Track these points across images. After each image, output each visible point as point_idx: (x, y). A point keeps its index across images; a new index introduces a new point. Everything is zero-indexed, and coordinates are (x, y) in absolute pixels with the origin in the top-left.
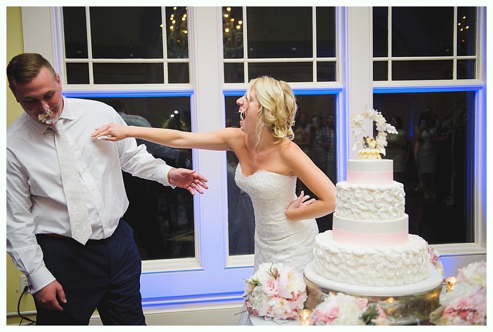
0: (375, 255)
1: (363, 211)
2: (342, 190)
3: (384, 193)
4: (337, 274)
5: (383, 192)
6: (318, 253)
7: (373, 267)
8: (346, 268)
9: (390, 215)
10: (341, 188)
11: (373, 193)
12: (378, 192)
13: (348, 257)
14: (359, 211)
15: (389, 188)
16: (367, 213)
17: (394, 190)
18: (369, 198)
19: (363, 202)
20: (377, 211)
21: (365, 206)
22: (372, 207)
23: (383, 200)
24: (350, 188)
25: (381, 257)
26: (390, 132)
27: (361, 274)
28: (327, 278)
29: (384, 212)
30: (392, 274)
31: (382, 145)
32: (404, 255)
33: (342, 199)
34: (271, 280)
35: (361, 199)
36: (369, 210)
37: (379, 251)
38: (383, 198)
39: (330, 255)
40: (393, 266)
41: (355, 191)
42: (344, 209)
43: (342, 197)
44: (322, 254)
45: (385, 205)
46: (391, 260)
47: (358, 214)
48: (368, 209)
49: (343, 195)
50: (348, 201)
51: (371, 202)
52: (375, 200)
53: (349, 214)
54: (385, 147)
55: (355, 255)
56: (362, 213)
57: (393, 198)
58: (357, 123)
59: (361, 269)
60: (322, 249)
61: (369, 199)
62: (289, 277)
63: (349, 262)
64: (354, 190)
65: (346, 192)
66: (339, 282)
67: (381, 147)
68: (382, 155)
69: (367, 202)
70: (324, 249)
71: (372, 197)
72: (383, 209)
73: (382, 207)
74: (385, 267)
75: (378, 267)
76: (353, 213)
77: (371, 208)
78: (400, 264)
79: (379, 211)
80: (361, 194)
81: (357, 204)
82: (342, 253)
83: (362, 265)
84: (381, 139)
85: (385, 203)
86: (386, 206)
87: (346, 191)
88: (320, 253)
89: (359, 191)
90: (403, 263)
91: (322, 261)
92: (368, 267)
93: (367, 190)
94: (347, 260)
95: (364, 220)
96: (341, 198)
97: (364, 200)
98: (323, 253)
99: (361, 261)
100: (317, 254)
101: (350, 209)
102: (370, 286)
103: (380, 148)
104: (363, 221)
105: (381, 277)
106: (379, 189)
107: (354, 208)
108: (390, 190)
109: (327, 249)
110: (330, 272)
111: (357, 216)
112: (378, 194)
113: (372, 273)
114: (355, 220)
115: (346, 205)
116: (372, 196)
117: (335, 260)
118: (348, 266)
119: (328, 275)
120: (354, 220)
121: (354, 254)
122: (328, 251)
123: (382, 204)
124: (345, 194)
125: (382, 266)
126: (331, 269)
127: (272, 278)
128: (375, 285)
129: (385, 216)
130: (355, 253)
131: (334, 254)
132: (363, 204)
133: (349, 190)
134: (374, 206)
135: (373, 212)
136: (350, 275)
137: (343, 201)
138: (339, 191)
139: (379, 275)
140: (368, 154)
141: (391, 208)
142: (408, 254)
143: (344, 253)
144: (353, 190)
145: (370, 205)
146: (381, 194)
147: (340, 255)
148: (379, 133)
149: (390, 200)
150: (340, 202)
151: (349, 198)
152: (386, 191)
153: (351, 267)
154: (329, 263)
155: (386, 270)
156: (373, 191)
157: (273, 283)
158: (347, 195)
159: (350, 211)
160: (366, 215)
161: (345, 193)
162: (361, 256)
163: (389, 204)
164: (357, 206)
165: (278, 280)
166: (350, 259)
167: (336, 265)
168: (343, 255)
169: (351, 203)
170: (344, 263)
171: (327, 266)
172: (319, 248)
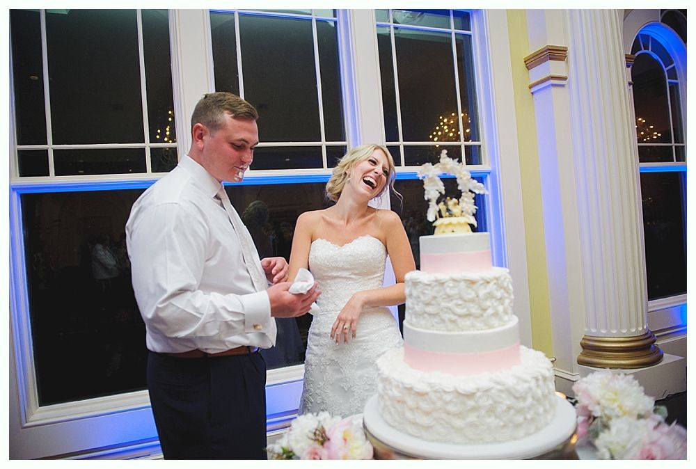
0: (493, 391)
1: (460, 316)
2: (421, 285)
3: (491, 284)
4: (428, 428)
5: (488, 283)
6: (390, 392)
7: (491, 411)
8: (444, 416)
9: (501, 319)
10: (420, 282)
11: (475, 287)
12: (482, 284)
13: (448, 398)
14: (454, 318)
15: (497, 276)
16: (466, 319)
17: (503, 278)
18: (471, 294)
19: (460, 302)
20: (482, 315)
21: (463, 308)
22: (474, 309)
23: (490, 296)
24: (436, 281)
25: (501, 391)
26: (477, 192)
27: (472, 425)
28: (410, 434)
29: (493, 315)
30: (520, 419)
31: (470, 211)
32: (533, 384)
33: (423, 298)
34: (315, 448)
35: (457, 297)
36: (469, 315)
37: (498, 383)
38: (489, 293)
39: (413, 396)
40: (521, 404)
41: (446, 284)
42: (426, 315)
43: (422, 296)
44: (398, 394)
45: (493, 304)
46: (517, 395)
47: (453, 322)
48: (467, 313)
49: (424, 294)
50: (433, 302)
51: (472, 301)
52: (477, 296)
53: (437, 323)
54: (474, 215)
55: (459, 394)
56: (459, 320)
57: (502, 291)
58: (432, 178)
59: (472, 418)
60: (398, 387)
61: (470, 297)
62: (345, 440)
63: (450, 408)
64: (443, 284)
65: (429, 288)
66: (433, 441)
67: (469, 214)
68: (471, 226)
69: (465, 301)
70: (401, 386)
71: (473, 293)
72: (490, 311)
73: (489, 307)
74: (509, 408)
75: (499, 410)
76: (443, 321)
77: (473, 311)
78: (529, 400)
79: (485, 315)
80: (456, 289)
81: (450, 305)
82: (436, 392)
83: (474, 409)
84: (466, 202)
85: (493, 301)
86: (495, 304)
87: (429, 285)
88: (395, 392)
89: (451, 285)
90: (533, 397)
91: (398, 406)
92: (483, 412)
93: (466, 281)
94: (447, 403)
95: (462, 330)
96: (419, 297)
97: (461, 298)
98: (400, 392)
99: (471, 403)
100: (387, 394)
101: (437, 314)
102: (487, 443)
103: (467, 215)
104: (461, 333)
105: (504, 426)
106: (483, 279)
107: (446, 312)
108: (497, 279)
109: (407, 386)
110: (415, 424)
111: (451, 326)
112: (482, 287)
113: (491, 420)
114: (449, 333)
115: (430, 309)
116: (473, 290)
117: (425, 406)
118: (448, 413)
119: (411, 429)
120: (445, 333)
121: (458, 392)
122: (410, 389)
123: (488, 303)
124: (426, 292)
125: (505, 408)
126: (418, 420)
127: (317, 445)
128: (495, 441)
129: (495, 321)
130: (459, 390)
131: (421, 395)
132: (460, 305)
133: (434, 284)
134: (476, 307)
135: (477, 317)
136: (453, 427)
137: (423, 302)
138: (415, 288)
139: (502, 424)
140: (454, 225)
141: (501, 308)
142: (537, 380)
143: (439, 392)
144: (441, 283)
145: (472, 305)
146: (486, 287)
147: (433, 396)
148: (463, 194)
149: (499, 294)
150: (417, 304)
151: (435, 298)
152: (492, 280)
153: (454, 415)
154: (411, 409)
155: (512, 412)
156: (473, 282)
157: (319, 453)
158: (430, 293)
159: (438, 317)
160: (467, 322)
161: (427, 289)
162: (470, 396)
163: (498, 302)
164: (450, 309)
165: (328, 448)
166: (451, 402)
167: (427, 413)
168: (438, 395)
169: (439, 304)
170: (440, 409)
171: (409, 414)
172: (390, 383)
